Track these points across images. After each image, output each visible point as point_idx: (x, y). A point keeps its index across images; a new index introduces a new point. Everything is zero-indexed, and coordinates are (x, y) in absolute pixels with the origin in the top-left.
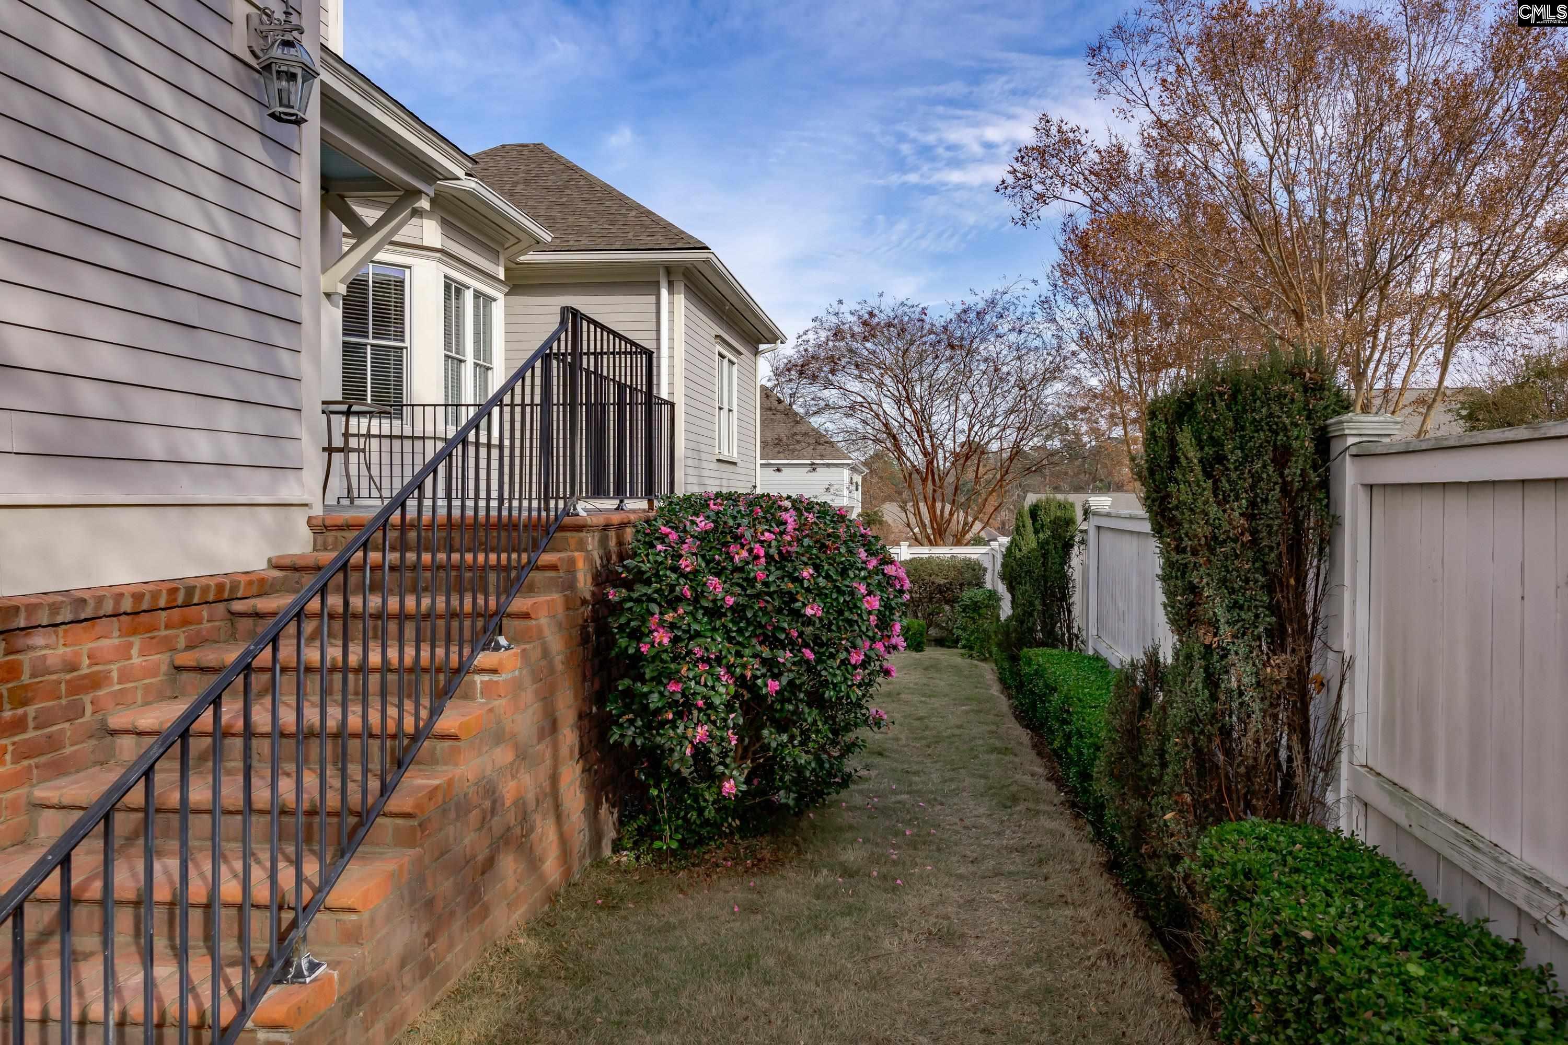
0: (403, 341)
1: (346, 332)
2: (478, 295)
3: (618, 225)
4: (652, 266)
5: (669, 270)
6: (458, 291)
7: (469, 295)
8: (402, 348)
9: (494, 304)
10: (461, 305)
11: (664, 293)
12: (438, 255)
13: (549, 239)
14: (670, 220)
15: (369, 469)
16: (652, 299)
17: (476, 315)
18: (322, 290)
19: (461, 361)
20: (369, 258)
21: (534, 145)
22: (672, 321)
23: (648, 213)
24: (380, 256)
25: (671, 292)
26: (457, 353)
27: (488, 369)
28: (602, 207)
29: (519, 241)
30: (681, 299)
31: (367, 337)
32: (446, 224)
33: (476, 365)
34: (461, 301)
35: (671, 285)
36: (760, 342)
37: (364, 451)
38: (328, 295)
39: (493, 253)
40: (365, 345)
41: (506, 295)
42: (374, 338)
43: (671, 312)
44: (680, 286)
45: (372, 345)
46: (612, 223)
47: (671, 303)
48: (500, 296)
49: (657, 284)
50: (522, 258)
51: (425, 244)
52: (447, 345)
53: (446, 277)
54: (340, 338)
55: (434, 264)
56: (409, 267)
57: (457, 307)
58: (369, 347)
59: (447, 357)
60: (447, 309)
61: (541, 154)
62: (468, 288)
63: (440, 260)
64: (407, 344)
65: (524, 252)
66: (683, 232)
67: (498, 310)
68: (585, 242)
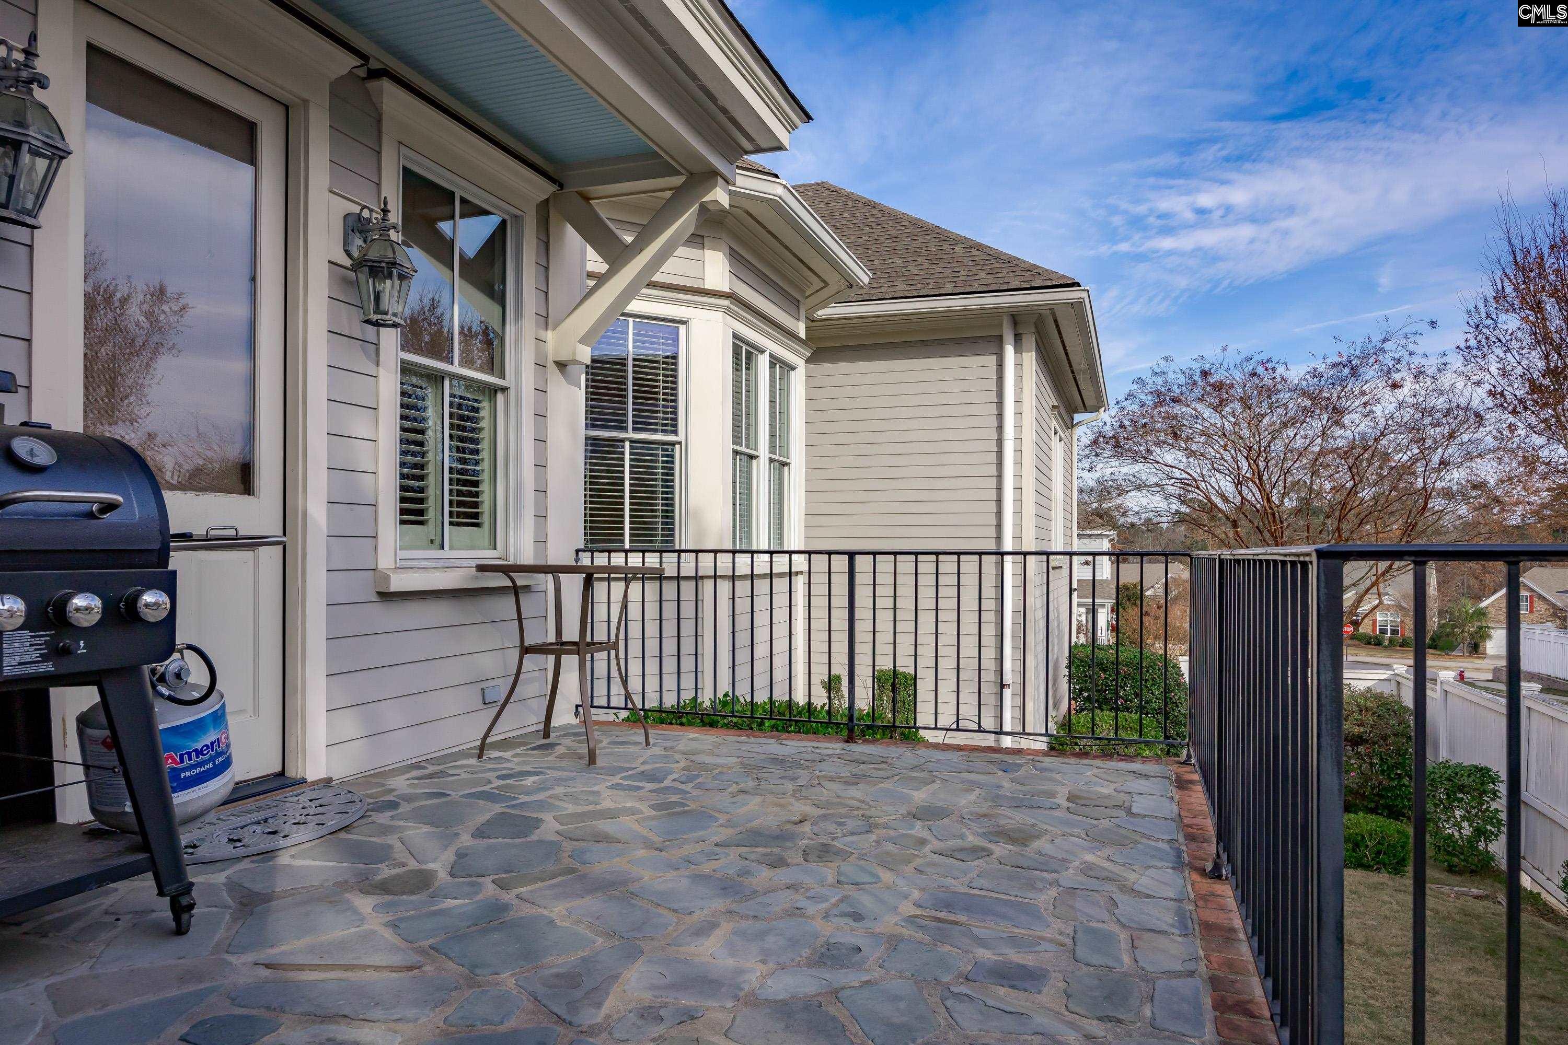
0: (675, 433)
1: (594, 421)
2: (775, 361)
3: (944, 263)
4: (992, 316)
5: (1016, 318)
6: (749, 356)
7: (763, 362)
8: (673, 444)
9: (792, 373)
10: (753, 377)
11: (1009, 350)
12: (726, 302)
13: (866, 280)
14: (1013, 253)
15: (624, 682)
16: (992, 360)
17: (772, 390)
18: (551, 358)
19: (752, 457)
20: (618, 311)
21: (818, 184)
22: (1019, 389)
23: (980, 247)
24: (635, 306)
25: (1018, 350)
26: (747, 446)
27: (784, 464)
28: (915, 245)
29: (826, 284)
30: (1030, 358)
31: (625, 429)
32: (735, 257)
33: (771, 461)
34: (752, 372)
35: (1018, 338)
36: (1076, 411)
37: (615, 646)
38: (561, 366)
39: (792, 303)
40: (623, 441)
41: (808, 361)
42: (635, 429)
43: (1019, 377)
44: (1030, 341)
45: (632, 441)
46: (934, 261)
47: (1019, 365)
48: (800, 363)
49: (999, 340)
50: (820, 313)
51: (708, 286)
52: (736, 440)
53: (735, 336)
54: (582, 432)
55: (719, 315)
56: (685, 323)
57: (747, 380)
58: (627, 444)
59: (736, 453)
60: (737, 383)
61: (829, 193)
62: (762, 352)
63: (727, 311)
64: (681, 437)
65: (824, 304)
66: (1037, 267)
67: (798, 381)
68: (902, 287)
